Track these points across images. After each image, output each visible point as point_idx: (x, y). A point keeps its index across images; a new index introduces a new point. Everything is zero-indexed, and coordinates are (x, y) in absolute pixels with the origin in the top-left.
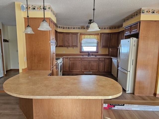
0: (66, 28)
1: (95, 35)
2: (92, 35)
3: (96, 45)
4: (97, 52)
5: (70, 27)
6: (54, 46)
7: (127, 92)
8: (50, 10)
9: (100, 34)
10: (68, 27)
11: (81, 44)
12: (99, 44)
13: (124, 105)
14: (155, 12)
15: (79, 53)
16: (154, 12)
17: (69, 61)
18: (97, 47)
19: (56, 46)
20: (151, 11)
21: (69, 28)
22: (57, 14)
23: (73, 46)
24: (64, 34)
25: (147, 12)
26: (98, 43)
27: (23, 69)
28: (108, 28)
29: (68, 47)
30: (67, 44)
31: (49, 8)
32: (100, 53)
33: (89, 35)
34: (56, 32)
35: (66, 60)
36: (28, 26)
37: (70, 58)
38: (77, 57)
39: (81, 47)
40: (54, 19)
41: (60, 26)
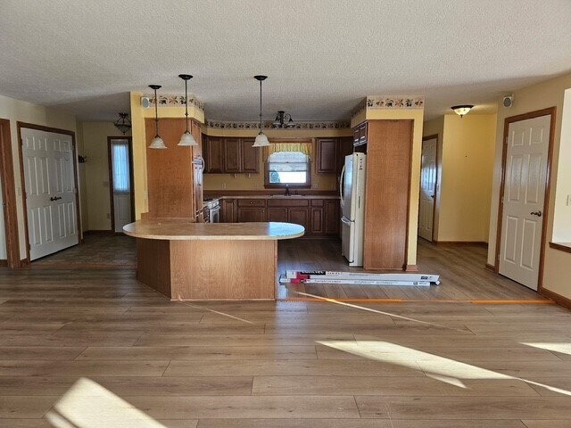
0: (229, 126)
1: (301, 142)
2: (294, 142)
3: (304, 167)
4: (308, 185)
5: (238, 123)
6: (201, 171)
7: (351, 265)
8: (193, 104)
9: (313, 140)
10: (232, 123)
11: (267, 164)
12: (313, 164)
13: (324, 274)
14: (394, 104)
15: (263, 189)
16: (391, 104)
17: (236, 209)
18: (309, 172)
19: (204, 172)
20: (385, 103)
21: (235, 127)
22: (205, 104)
23: (246, 171)
24: (223, 142)
25: (378, 103)
26: (309, 164)
27: (142, 214)
28: (331, 126)
29: (233, 172)
30: (230, 166)
31: (191, 101)
32: (315, 186)
33: (288, 142)
34: (204, 136)
35: (229, 204)
36: (157, 136)
37: (238, 199)
38: (255, 197)
39: (267, 172)
40: (200, 118)
41: (213, 121)
